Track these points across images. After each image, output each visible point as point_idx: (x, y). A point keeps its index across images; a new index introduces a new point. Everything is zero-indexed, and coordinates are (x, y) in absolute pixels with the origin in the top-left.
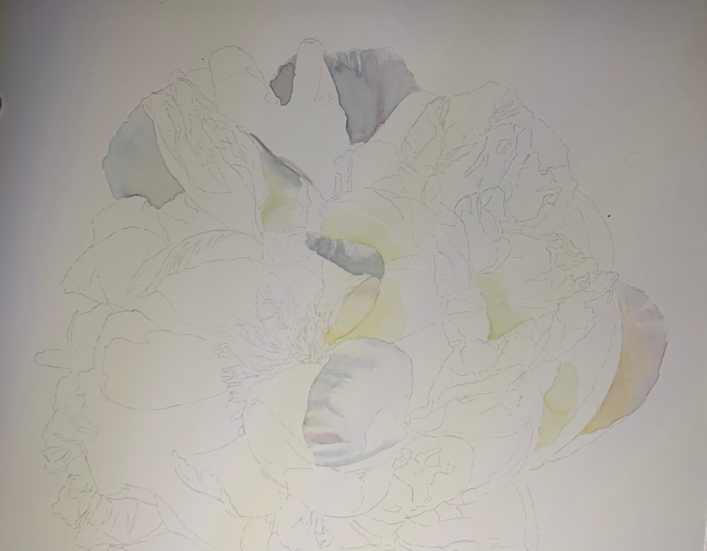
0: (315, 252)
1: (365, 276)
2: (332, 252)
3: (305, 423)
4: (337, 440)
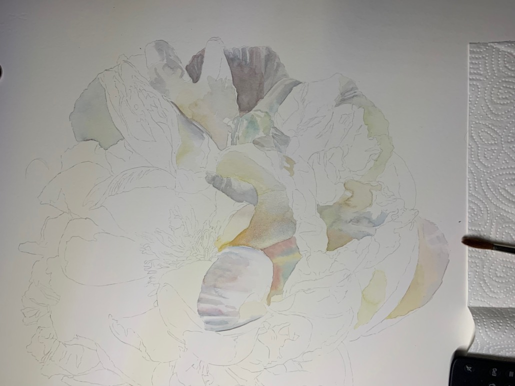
0: (212, 185)
1: (245, 203)
2: (223, 186)
3: (199, 301)
4: (220, 313)
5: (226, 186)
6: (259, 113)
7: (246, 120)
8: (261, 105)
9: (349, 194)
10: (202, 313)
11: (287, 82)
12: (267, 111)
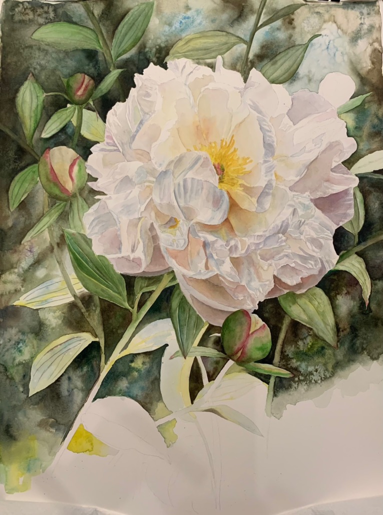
0: (266, 183)
1: (256, 205)
2: (267, 190)
3: (193, 178)
4: (185, 193)
5: (267, 193)
6: (314, 211)
7: (309, 204)
8: (318, 212)
9: (265, 268)
10: (185, 181)
11: (332, 227)
12: (315, 216)
